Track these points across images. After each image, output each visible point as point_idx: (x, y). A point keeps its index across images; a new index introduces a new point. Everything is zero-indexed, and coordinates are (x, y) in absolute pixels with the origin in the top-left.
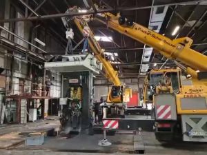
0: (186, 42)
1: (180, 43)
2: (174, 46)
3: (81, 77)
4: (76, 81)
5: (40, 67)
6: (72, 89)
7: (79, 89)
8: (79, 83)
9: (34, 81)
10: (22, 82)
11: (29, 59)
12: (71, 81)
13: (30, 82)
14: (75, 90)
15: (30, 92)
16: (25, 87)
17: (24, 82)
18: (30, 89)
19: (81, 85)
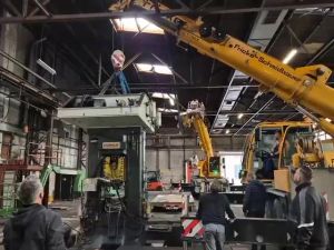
0: (319, 73)
1: (308, 75)
2: (298, 80)
3: (125, 138)
4: (116, 145)
5: (43, 113)
6: (108, 159)
7: (121, 161)
8: (121, 150)
9: (30, 137)
10: (8, 139)
11: (23, 98)
12: (106, 145)
13: (24, 140)
14: (114, 162)
15: (22, 157)
16: (14, 149)
17: (13, 139)
18: (23, 152)
19: (125, 152)
